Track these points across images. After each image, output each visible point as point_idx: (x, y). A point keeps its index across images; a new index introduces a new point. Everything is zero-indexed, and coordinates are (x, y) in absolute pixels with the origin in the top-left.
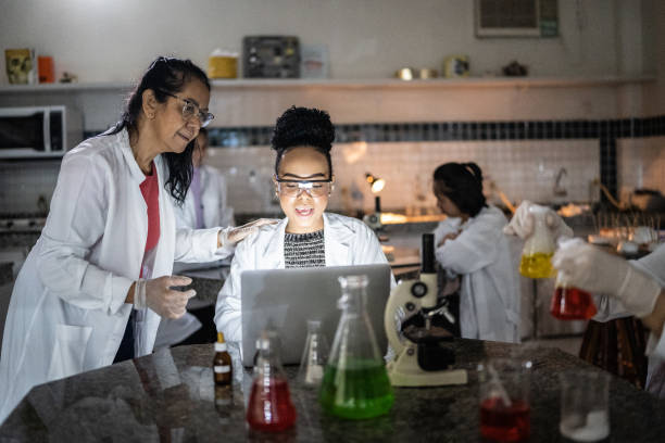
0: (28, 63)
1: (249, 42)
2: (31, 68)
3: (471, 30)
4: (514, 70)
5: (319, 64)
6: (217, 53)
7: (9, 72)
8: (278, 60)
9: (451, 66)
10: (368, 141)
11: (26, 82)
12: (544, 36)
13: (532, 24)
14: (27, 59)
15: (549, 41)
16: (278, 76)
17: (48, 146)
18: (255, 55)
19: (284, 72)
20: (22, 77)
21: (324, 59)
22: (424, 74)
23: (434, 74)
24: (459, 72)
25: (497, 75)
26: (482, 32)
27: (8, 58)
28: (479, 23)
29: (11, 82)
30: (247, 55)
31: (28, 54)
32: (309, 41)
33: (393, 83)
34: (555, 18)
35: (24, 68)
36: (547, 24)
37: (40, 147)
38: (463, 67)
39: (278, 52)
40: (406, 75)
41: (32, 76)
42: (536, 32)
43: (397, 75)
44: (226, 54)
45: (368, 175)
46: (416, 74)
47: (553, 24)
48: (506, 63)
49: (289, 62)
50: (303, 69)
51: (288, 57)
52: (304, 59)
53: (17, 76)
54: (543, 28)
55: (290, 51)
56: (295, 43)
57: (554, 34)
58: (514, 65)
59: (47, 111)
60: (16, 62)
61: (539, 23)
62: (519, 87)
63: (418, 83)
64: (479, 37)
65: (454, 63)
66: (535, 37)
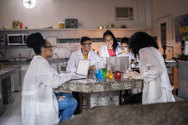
0: (18, 24)
1: (66, 20)
2: (19, 25)
3: (114, 18)
4: (124, 27)
6: (60, 22)
7: (13, 26)
8: (73, 24)
9: (110, 26)
11: (18, 28)
12: (130, 19)
13: (127, 17)
14: (18, 23)
15: (131, 20)
16: (73, 28)
17: (23, 43)
18: (68, 23)
19: (74, 27)
20: (16, 27)
21: (83, 24)
22: (105, 28)
24: (112, 27)
25: (120, 28)
26: (117, 18)
27: (13, 23)
28: (116, 17)
29: (14, 28)
30: (66, 23)
31: (18, 22)
32: (80, 20)
33: (98, 29)
34: (132, 15)
35: (17, 25)
36: (131, 17)
37: (22, 43)
39: (73, 22)
40: (101, 28)
41: (19, 27)
42: (128, 18)
43: (99, 28)
44: (62, 23)
45: (93, 49)
46: (103, 28)
47: (132, 17)
48: (122, 25)
49: (75, 25)
50: (78, 26)
51: (75, 24)
52: (78, 24)
53: (15, 27)
54: (130, 18)
55: (75, 22)
56: (77, 20)
57: (132, 19)
58: (124, 25)
59: (23, 35)
60: (15, 24)
61: (129, 16)
62: (125, 30)
63: (103, 30)
64: (116, 20)
65: (111, 25)
66: (128, 20)
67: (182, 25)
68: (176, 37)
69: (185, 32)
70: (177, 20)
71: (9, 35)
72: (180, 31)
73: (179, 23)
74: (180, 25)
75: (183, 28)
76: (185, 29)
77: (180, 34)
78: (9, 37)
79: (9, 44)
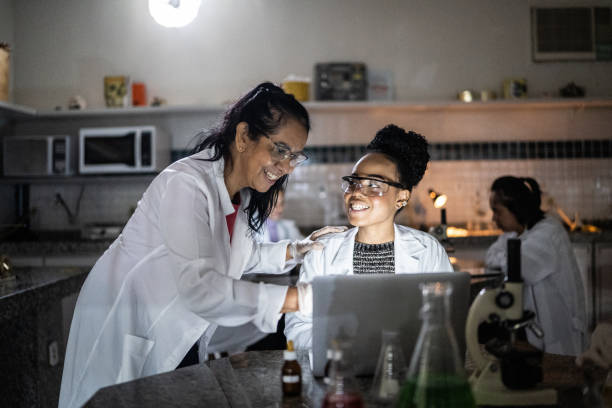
0: (123, 89)
1: (321, 69)
2: (125, 93)
3: (528, 54)
4: (571, 91)
5: (385, 88)
6: (291, 78)
7: (107, 97)
8: (346, 85)
9: (510, 89)
11: (121, 105)
12: (599, 59)
13: (586, 48)
14: (123, 85)
15: (604, 64)
16: (346, 98)
17: (138, 161)
18: (326, 81)
19: (352, 96)
20: (118, 100)
21: (389, 84)
22: (484, 96)
23: (494, 96)
24: (517, 95)
25: (554, 97)
26: (539, 56)
27: (106, 85)
28: (536, 48)
29: (108, 105)
30: (319, 80)
31: (124, 81)
32: (375, 67)
33: (455, 105)
35: (120, 93)
37: (132, 163)
38: (521, 89)
39: (347, 77)
40: (467, 97)
41: (127, 100)
42: (592, 55)
43: (458, 97)
44: (300, 79)
45: (431, 191)
46: (476, 96)
48: (563, 82)
49: (357, 86)
50: (370, 92)
51: (356, 82)
52: (371, 82)
53: (113, 100)
54: (598, 51)
55: (357, 77)
56: (362, 69)
58: (572, 86)
59: (138, 131)
60: (113, 88)
61: (594, 46)
62: (576, 109)
63: (478, 105)
64: (536, 61)
65: (512, 85)
66: (591, 61)
71: (85, 133)
78: (88, 140)
79: (84, 169)
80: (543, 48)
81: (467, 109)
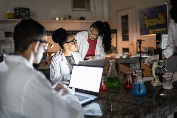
1: (16, 9)
3: (71, 8)
4: (82, 18)
5: (35, 16)
6: (8, 11)
8: (24, 14)
9: (67, 17)
10: (48, 35)
12: (87, 11)
13: (84, 8)
18: (18, 13)
21: (36, 14)
22: (62, 19)
23: (65, 19)
24: (69, 19)
25: (78, 19)
26: (74, 9)
28: (73, 7)
30: (16, 13)
33: (55, 21)
34: (89, 7)
36: (88, 8)
38: (70, 17)
39: (24, 12)
40: (57, 19)
42: (85, 10)
43: (55, 19)
44: (11, 12)
45: (50, 44)
46: (60, 19)
47: (89, 8)
48: (80, 17)
49: (27, 14)
50: (31, 17)
52: (31, 14)
54: (87, 9)
55: (27, 12)
56: (28, 10)
57: (89, 10)
58: (82, 17)
61: (86, 7)
63: (60, 21)
64: (73, 10)
65: (68, 16)
66: (85, 11)
67: (149, 18)
68: (141, 30)
69: (152, 25)
70: (143, 12)
72: (146, 24)
73: (145, 15)
74: (146, 17)
75: (150, 21)
76: (152, 22)
77: (146, 26)
80: (75, 7)
81: (57, 22)
